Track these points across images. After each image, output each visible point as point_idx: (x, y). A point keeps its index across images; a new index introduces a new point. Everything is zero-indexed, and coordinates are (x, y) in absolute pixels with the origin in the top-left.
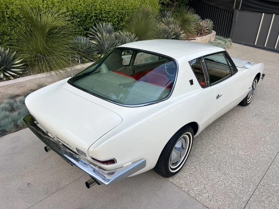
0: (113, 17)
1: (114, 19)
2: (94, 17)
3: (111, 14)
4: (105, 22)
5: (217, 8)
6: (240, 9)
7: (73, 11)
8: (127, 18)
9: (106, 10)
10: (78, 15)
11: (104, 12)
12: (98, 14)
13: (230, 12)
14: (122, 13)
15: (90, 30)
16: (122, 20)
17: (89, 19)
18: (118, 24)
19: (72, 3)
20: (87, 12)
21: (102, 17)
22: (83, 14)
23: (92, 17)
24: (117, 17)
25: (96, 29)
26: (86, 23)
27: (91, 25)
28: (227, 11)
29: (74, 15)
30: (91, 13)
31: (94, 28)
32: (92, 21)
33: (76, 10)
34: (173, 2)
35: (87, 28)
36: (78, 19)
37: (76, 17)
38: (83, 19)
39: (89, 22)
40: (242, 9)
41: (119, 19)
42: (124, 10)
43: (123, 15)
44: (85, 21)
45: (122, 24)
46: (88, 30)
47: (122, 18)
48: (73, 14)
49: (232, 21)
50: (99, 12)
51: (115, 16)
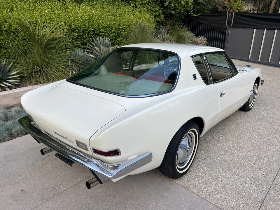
0: (110, 32)
1: (111, 34)
2: (91, 32)
3: (108, 29)
4: (103, 37)
5: (209, 26)
6: (232, 26)
7: (70, 26)
8: (123, 33)
9: (103, 25)
10: (75, 29)
11: (101, 27)
12: (95, 29)
13: (223, 29)
14: (119, 28)
15: (87, 45)
16: (119, 36)
17: (87, 34)
18: (115, 39)
19: (70, 18)
20: (84, 27)
21: (99, 32)
22: (80, 29)
23: (89, 32)
24: (115, 32)
25: (94, 44)
26: (83, 38)
27: (88, 40)
28: (219, 28)
29: (72, 30)
30: (89, 28)
31: (92, 42)
32: (89, 36)
33: (74, 25)
34: (168, 21)
35: (84, 42)
36: (76, 33)
37: (74, 31)
38: (80, 33)
39: (87, 37)
40: (233, 26)
41: (116, 34)
42: (120, 25)
43: (119, 30)
44: (82, 36)
45: (119, 40)
46: (86, 45)
47: (119, 34)
48: (71, 28)
49: (225, 38)
50: (96, 27)
51: (112, 31)
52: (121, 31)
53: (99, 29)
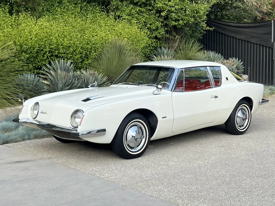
0: (74, 53)
1: (75, 55)
2: (47, 53)
3: (71, 49)
4: (63, 59)
7: (21, 46)
8: (94, 54)
10: (27, 50)
11: (62, 46)
12: (54, 49)
13: (269, 47)
14: (87, 48)
16: (87, 58)
17: (42, 55)
18: (82, 62)
20: (39, 48)
21: (59, 53)
22: (34, 49)
23: (44, 54)
24: (81, 53)
25: (50, 67)
26: (37, 60)
27: (43, 63)
28: (263, 46)
29: (22, 51)
30: (45, 48)
31: (48, 66)
32: (45, 58)
33: (25, 45)
35: (39, 66)
36: (27, 54)
37: (25, 52)
38: (33, 55)
39: (42, 59)
41: (84, 56)
42: (89, 44)
43: (88, 51)
45: (87, 63)
48: (21, 49)
49: (272, 60)
50: (55, 47)
51: (77, 52)
52: (90, 52)
53: (58, 49)
